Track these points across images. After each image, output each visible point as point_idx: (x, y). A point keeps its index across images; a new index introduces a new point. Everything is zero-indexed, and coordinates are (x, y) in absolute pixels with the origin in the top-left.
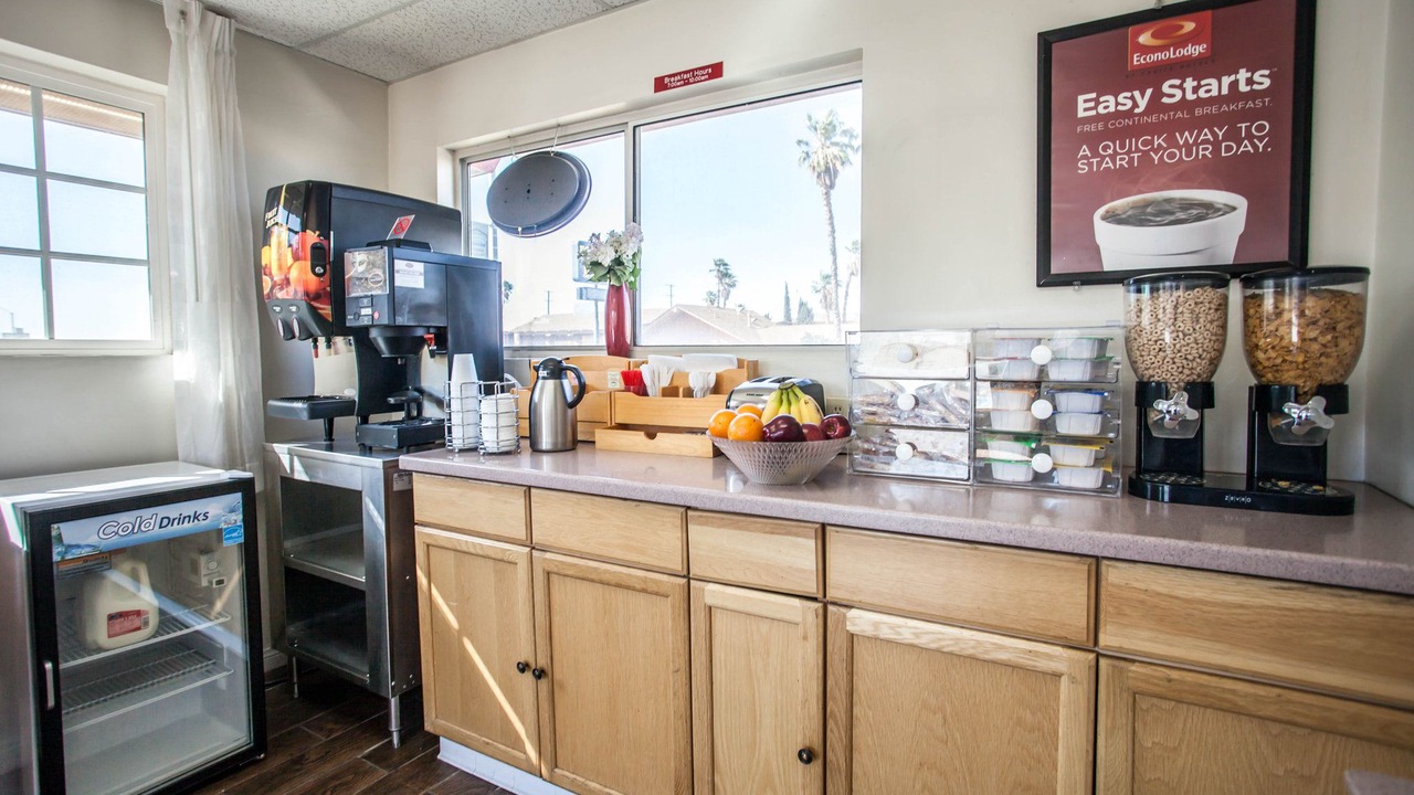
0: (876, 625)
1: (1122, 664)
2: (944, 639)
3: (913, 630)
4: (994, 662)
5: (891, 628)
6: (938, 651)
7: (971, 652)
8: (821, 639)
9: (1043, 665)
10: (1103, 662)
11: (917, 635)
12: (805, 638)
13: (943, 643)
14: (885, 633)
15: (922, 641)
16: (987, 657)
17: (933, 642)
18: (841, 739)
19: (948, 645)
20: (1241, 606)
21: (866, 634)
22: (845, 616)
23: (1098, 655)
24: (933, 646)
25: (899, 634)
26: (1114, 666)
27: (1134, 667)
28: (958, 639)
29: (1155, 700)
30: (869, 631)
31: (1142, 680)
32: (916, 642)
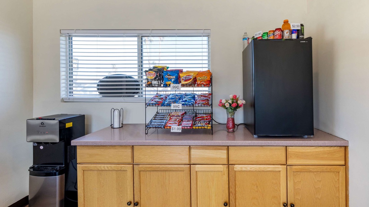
0: (241, 168)
1: (291, 166)
2: (257, 168)
3: (250, 167)
4: (267, 171)
5: (245, 168)
6: (255, 171)
7: (263, 170)
8: (228, 174)
9: (277, 170)
10: (288, 167)
11: (251, 168)
12: (224, 174)
13: (257, 169)
14: (244, 169)
15: (252, 170)
16: (266, 170)
17: (254, 169)
18: (234, 197)
19: (258, 169)
20: (310, 152)
21: (239, 170)
22: (234, 167)
23: (287, 166)
24: (255, 170)
25: (247, 169)
26: (290, 167)
27: (293, 167)
28: (260, 168)
29: (297, 173)
30: (240, 169)
31: (295, 169)
32: (251, 170)
